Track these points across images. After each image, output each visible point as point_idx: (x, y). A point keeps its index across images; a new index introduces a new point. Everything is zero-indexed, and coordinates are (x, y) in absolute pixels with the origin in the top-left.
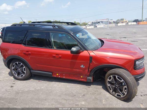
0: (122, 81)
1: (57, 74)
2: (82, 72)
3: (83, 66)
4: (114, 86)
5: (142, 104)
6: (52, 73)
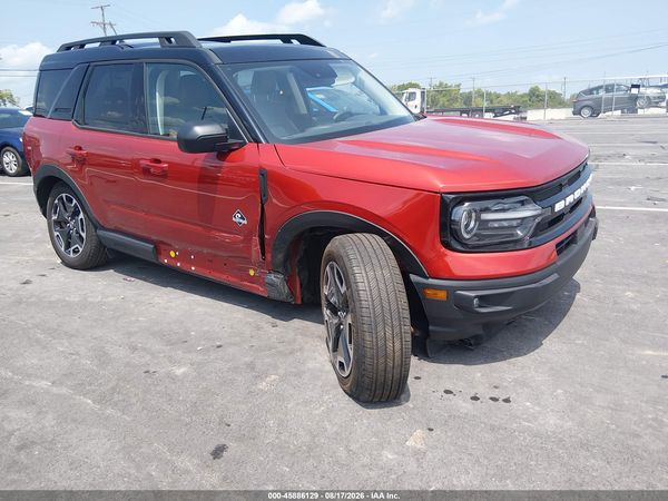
0: (344, 288)
1: (172, 254)
2: (241, 246)
3: (242, 218)
4: (336, 321)
5: (431, 430)
6: (155, 247)
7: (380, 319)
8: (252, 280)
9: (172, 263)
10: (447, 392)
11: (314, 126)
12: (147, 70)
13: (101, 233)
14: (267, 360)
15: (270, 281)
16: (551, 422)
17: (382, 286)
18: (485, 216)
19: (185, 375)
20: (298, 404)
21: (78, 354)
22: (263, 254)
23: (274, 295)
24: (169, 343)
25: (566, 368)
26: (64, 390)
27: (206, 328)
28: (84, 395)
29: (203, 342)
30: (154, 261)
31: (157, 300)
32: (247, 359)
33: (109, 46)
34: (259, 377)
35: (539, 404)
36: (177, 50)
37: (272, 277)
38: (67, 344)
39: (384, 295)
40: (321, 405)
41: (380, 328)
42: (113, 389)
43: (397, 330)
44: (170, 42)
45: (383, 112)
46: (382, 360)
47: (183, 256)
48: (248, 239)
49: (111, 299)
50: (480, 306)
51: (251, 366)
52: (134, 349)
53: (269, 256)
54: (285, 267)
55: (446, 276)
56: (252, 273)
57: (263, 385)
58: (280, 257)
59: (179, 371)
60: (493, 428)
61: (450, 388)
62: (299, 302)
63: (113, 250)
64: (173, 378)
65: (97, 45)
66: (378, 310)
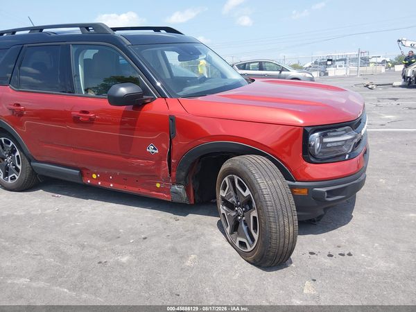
0: (248, 193)
1: (94, 176)
2: (153, 168)
3: (154, 149)
4: (233, 214)
5: (315, 280)
6: (81, 172)
7: (280, 213)
8: (159, 190)
9: (94, 183)
10: (312, 253)
11: (189, 86)
12: (73, 50)
13: (34, 164)
14: (184, 244)
15: (175, 191)
16: (382, 265)
17: (278, 190)
18: (326, 140)
19: (130, 262)
20: (219, 273)
21: (40, 254)
22: (170, 173)
23: (177, 199)
24: (107, 239)
25: (372, 230)
26: (42, 284)
27: (129, 226)
28: (60, 285)
29: (131, 236)
30: (79, 182)
31: (84, 209)
32: (169, 245)
33: (37, 32)
34: (183, 257)
35: (369, 255)
36: (95, 35)
37: (176, 187)
38: (29, 248)
39: (281, 197)
40: (235, 273)
41: (281, 219)
42: (80, 278)
43: (291, 219)
44: (89, 30)
45: (223, 76)
46: (282, 240)
47: (103, 177)
48: (158, 163)
49: (49, 211)
50: (327, 197)
51: (174, 250)
52: (83, 247)
53: (174, 174)
54: (185, 180)
55: (307, 179)
56: (158, 185)
57: (188, 263)
58: (183, 174)
59: (124, 259)
60: (351, 274)
61: (312, 250)
62: (193, 202)
63: (43, 176)
64: (122, 265)
65: (27, 32)
66: (279, 207)
